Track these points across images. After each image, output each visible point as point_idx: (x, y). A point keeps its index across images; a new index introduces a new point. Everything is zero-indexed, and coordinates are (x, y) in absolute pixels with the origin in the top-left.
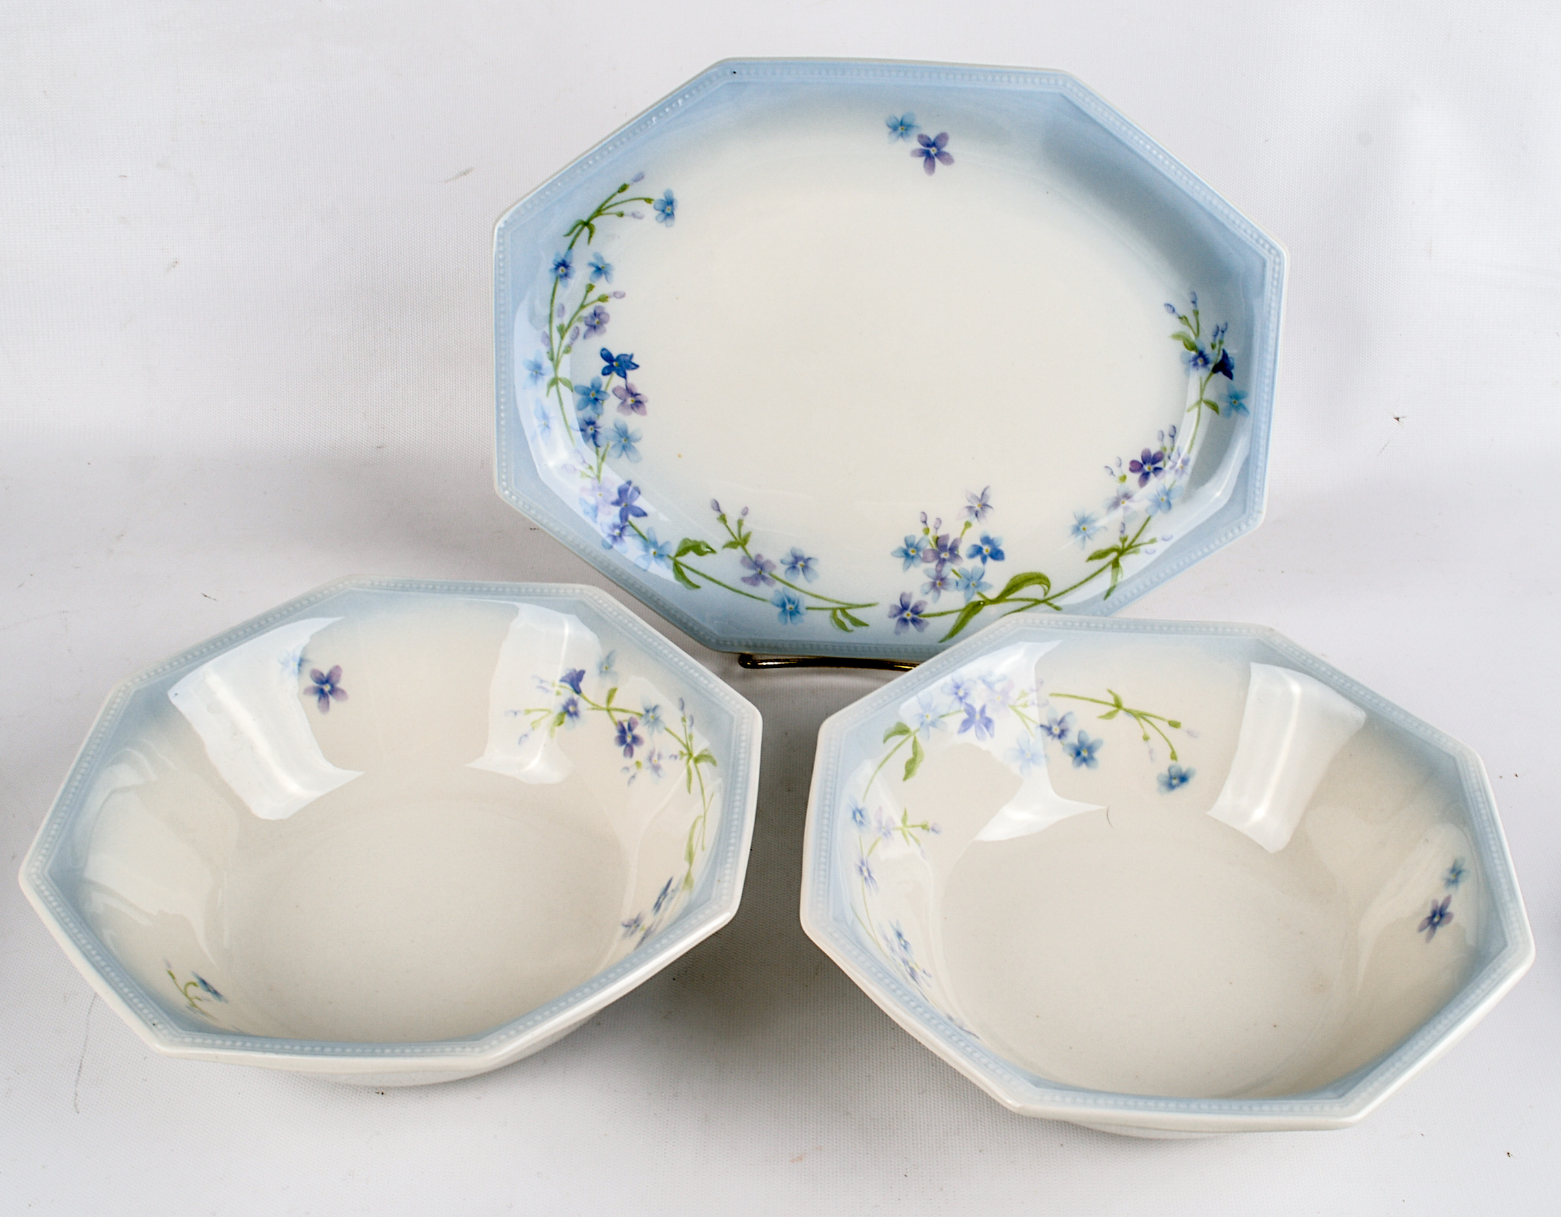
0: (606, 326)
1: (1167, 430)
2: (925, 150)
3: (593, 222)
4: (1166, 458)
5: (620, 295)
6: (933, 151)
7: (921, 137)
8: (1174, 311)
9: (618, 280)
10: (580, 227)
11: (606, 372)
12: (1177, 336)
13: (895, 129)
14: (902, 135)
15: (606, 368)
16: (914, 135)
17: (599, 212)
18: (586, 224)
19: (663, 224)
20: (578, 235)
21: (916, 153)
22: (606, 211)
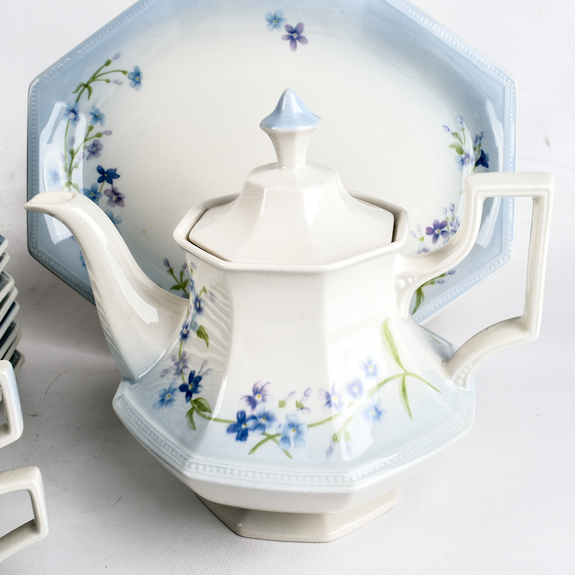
0: (101, 152)
1: (449, 207)
2: (290, 36)
3: (92, 85)
4: (449, 225)
5: (109, 133)
6: (295, 36)
7: (288, 27)
8: (449, 130)
9: (109, 123)
10: (82, 88)
11: (100, 180)
12: (452, 146)
13: (271, 21)
14: (275, 26)
15: (100, 178)
16: (283, 25)
17: (94, 78)
18: (86, 86)
19: (134, 89)
20: (81, 93)
21: (284, 38)
22: (99, 78)
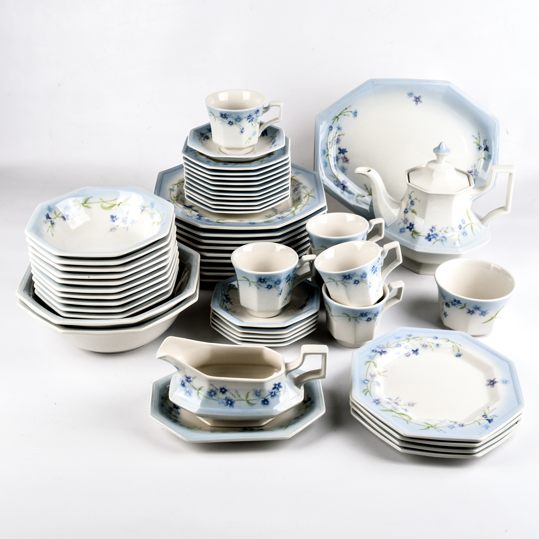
0: (340, 142)
1: (473, 165)
2: (416, 100)
3: (339, 117)
4: (473, 172)
5: (343, 135)
6: (418, 100)
7: (415, 97)
8: (474, 137)
9: (343, 131)
10: (335, 118)
11: (340, 153)
12: (475, 143)
13: (409, 95)
14: (410, 96)
15: (339, 152)
16: (413, 96)
17: (340, 114)
18: (337, 117)
19: (354, 118)
20: (335, 120)
21: (413, 101)
22: (343, 114)
